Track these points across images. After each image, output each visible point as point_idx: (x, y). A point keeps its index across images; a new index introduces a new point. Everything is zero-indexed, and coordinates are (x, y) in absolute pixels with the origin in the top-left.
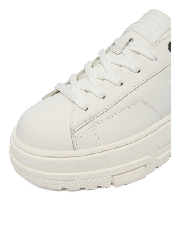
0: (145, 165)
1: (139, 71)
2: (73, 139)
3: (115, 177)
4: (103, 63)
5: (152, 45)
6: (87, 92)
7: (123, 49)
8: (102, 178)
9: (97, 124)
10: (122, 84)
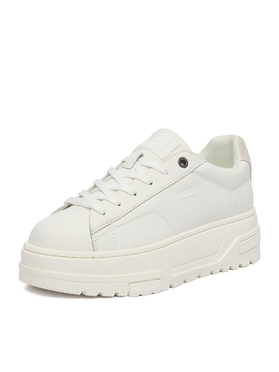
0: (159, 279)
1: (151, 184)
2: (93, 239)
3: (131, 284)
4: (114, 177)
5: (162, 160)
6: (101, 200)
7: (134, 164)
8: (124, 284)
9: (114, 228)
10: (135, 195)
